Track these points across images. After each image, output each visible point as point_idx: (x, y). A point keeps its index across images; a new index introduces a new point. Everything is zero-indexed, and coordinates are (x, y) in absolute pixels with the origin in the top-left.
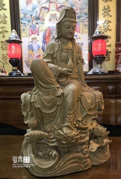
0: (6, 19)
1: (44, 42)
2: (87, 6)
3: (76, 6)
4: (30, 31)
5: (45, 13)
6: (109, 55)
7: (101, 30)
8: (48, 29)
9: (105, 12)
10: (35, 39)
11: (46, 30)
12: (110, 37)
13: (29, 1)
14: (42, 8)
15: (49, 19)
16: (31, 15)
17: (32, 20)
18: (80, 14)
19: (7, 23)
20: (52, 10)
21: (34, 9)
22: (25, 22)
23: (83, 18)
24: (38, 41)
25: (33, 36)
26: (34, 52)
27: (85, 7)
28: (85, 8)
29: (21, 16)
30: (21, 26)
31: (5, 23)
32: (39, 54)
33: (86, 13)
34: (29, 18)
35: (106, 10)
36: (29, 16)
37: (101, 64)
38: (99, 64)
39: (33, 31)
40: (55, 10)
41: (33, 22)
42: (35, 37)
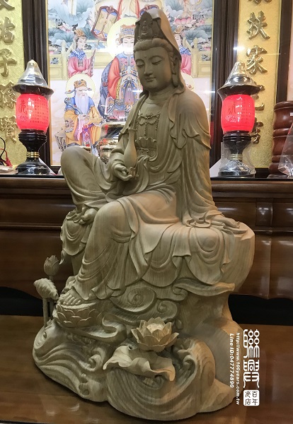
0: (13, 32)
1: (104, 93)
2: (210, 11)
3: (186, 10)
4: (70, 64)
5: (109, 22)
6: (259, 131)
7: (243, 73)
8: (115, 62)
9: (254, 27)
10: (83, 85)
11: (110, 65)
12: (263, 89)
15: (118, 36)
16: (75, 27)
17: (76, 37)
18: (193, 28)
19: (15, 42)
20: (126, 16)
21: (82, 10)
22: (58, 42)
23: (201, 40)
24: (89, 89)
25: (78, 77)
26: (80, 117)
27: (206, 12)
28: (206, 15)
29: (50, 25)
30: (49, 51)
31: (9, 42)
33: (208, 27)
34: (70, 33)
35: (257, 24)
36: (69, 28)
37: (241, 154)
38: (235, 153)
39: (77, 64)
40: (134, 17)
41: (79, 42)
42: (82, 80)
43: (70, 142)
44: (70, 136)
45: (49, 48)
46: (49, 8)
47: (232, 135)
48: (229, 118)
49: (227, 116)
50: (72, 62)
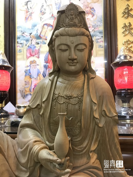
1: (46, 67)
2: (101, 23)
9: (126, 30)
10: (34, 63)
13: (28, 17)
14: (44, 25)
16: (31, 34)
17: (31, 39)
18: (93, 32)
21: (34, 26)
22: (22, 42)
23: (97, 37)
24: (38, 65)
25: (32, 59)
26: (32, 80)
27: (99, 24)
28: (99, 25)
29: (18, 34)
32: (38, 82)
33: (101, 31)
34: (28, 37)
35: (127, 28)
36: (28, 35)
37: (129, 103)
38: (125, 103)
39: (31, 52)
41: (32, 41)
42: (34, 60)
43: (27, 93)
44: (27, 89)
45: (17, 45)
46: (18, 26)
47: (122, 91)
48: (120, 81)
49: (119, 80)
50: (29, 51)
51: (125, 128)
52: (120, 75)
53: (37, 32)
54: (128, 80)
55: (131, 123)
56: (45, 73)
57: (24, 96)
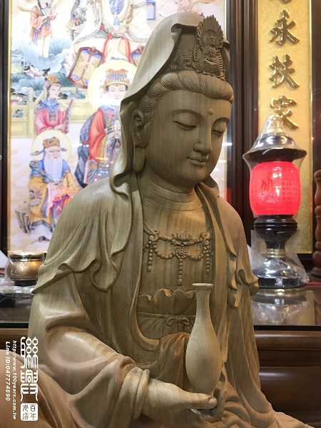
1: (84, 155)
4: (38, 117)
5: (91, 67)
7: (280, 130)
8: (99, 115)
9: (278, 74)
10: (55, 145)
11: (92, 118)
13: (41, 29)
14: (81, 49)
15: (103, 83)
16: (46, 71)
17: (47, 84)
20: (113, 58)
21: (56, 51)
22: (24, 90)
24: (63, 150)
25: (48, 134)
26: (49, 186)
29: (14, 69)
30: (11, 101)
32: (64, 192)
34: (40, 79)
35: (281, 69)
36: (38, 74)
37: (284, 248)
38: (274, 248)
39: (48, 118)
40: (124, 59)
41: (51, 91)
42: (54, 138)
43: (36, 219)
44: (36, 211)
45: (10, 97)
46: (13, 50)
47: (268, 221)
48: (264, 196)
49: (260, 193)
50: (41, 114)
51: (274, 308)
52: (264, 183)
53: (63, 67)
54: (283, 193)
55: (287, 298)
56: (82, 170)
57: (28, 226)
